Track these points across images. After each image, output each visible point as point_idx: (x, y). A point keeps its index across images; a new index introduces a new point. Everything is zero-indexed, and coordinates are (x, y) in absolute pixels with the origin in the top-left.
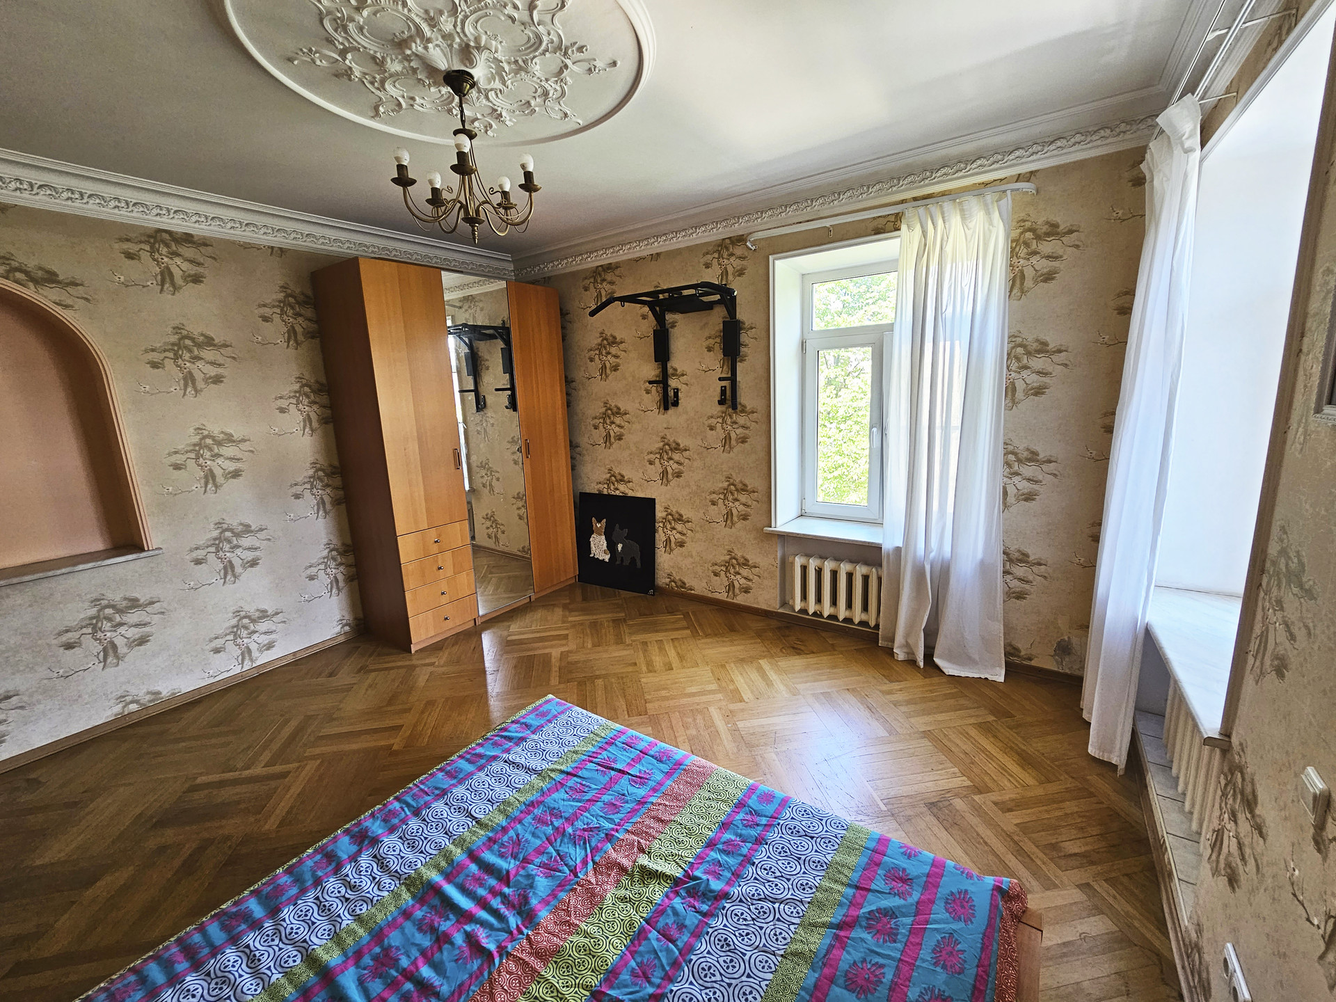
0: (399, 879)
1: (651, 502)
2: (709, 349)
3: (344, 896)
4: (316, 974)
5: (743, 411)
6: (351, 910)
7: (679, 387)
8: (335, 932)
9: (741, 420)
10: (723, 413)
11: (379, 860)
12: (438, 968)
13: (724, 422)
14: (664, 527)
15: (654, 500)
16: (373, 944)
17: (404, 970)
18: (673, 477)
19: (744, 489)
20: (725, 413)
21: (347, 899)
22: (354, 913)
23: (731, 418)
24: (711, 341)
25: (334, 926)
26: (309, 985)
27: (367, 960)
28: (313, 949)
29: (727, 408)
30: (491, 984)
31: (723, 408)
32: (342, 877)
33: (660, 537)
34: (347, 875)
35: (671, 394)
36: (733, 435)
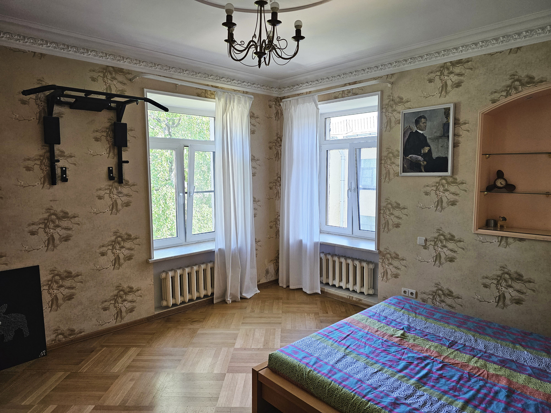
0: (416, 390)
1: (36, 269)
2: (97, 139)
3: (431, 405)
4: (468, 406)
5: (127, 184)
6: (436, 402)
7: (67, 166)
8: (448, 404)
9: (125, 190)
10: (110, 186)
11: (407, 397)
12: (452, 376)
13: (111, 192)
14: (50, 287)
15: (38, 266)
16: (449, 393)
17: (456, 383)
18: (61, 241)
19: (129, 238)
20: (112, 186)
21: (432, 404)
22: (438, 401)
23: (117, 189)
24: (98, 135)
25: (446, 405)
26: (473, 406)
27: (456, 393)
28: (459, 408)
29: (113, 183)
30: (454, 364)
31: (111, 182)
32: (421, 407)
33: (46, 298)
34: (420, 406)
35: (58, 172)
36: (119, 202)
